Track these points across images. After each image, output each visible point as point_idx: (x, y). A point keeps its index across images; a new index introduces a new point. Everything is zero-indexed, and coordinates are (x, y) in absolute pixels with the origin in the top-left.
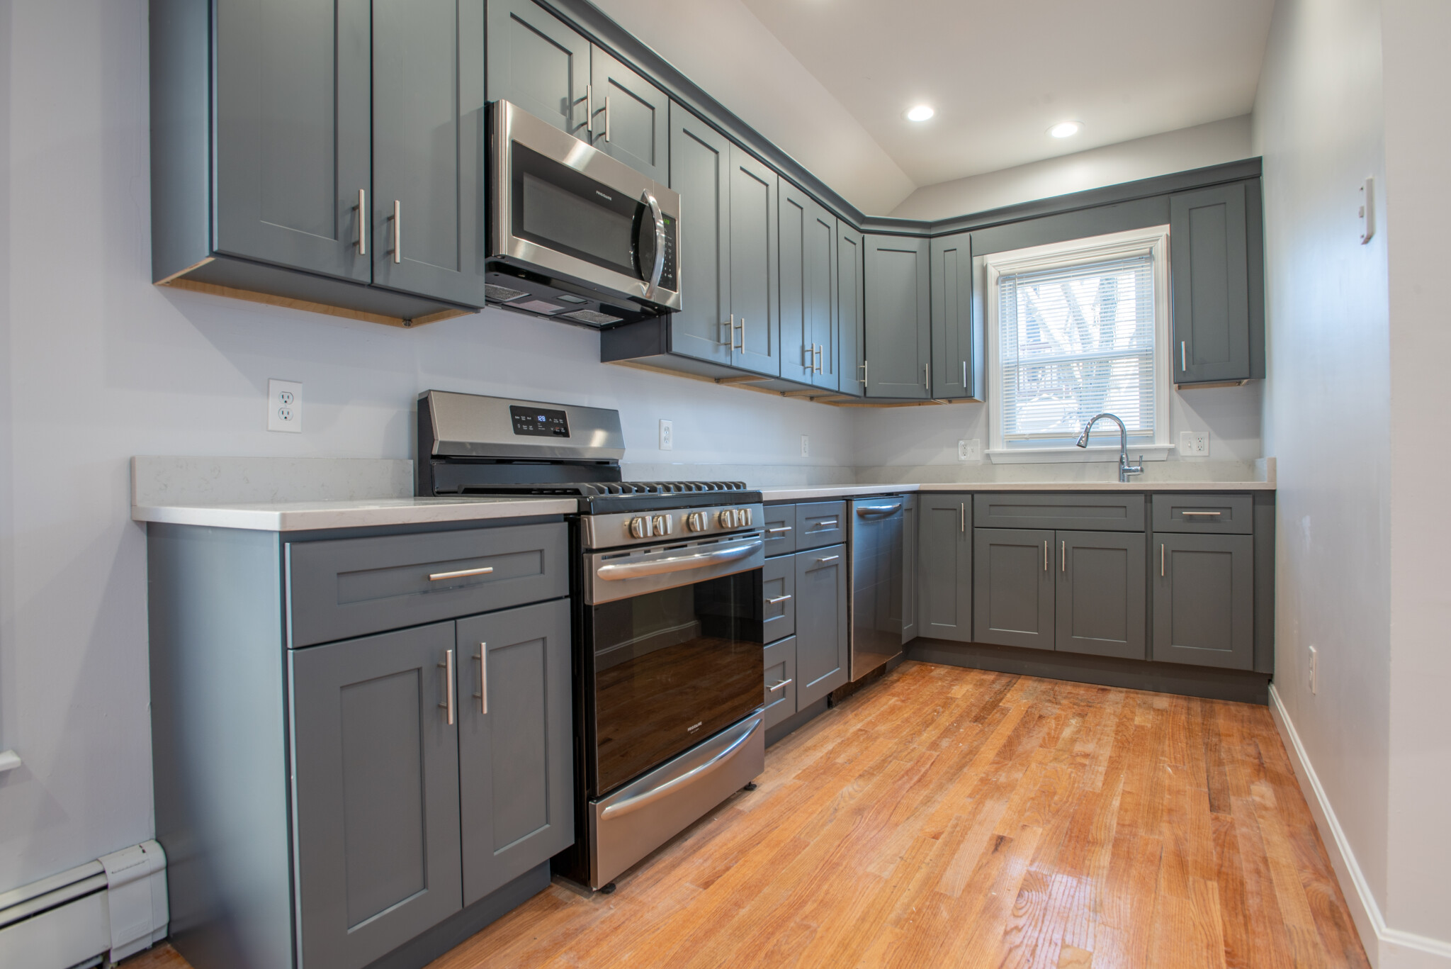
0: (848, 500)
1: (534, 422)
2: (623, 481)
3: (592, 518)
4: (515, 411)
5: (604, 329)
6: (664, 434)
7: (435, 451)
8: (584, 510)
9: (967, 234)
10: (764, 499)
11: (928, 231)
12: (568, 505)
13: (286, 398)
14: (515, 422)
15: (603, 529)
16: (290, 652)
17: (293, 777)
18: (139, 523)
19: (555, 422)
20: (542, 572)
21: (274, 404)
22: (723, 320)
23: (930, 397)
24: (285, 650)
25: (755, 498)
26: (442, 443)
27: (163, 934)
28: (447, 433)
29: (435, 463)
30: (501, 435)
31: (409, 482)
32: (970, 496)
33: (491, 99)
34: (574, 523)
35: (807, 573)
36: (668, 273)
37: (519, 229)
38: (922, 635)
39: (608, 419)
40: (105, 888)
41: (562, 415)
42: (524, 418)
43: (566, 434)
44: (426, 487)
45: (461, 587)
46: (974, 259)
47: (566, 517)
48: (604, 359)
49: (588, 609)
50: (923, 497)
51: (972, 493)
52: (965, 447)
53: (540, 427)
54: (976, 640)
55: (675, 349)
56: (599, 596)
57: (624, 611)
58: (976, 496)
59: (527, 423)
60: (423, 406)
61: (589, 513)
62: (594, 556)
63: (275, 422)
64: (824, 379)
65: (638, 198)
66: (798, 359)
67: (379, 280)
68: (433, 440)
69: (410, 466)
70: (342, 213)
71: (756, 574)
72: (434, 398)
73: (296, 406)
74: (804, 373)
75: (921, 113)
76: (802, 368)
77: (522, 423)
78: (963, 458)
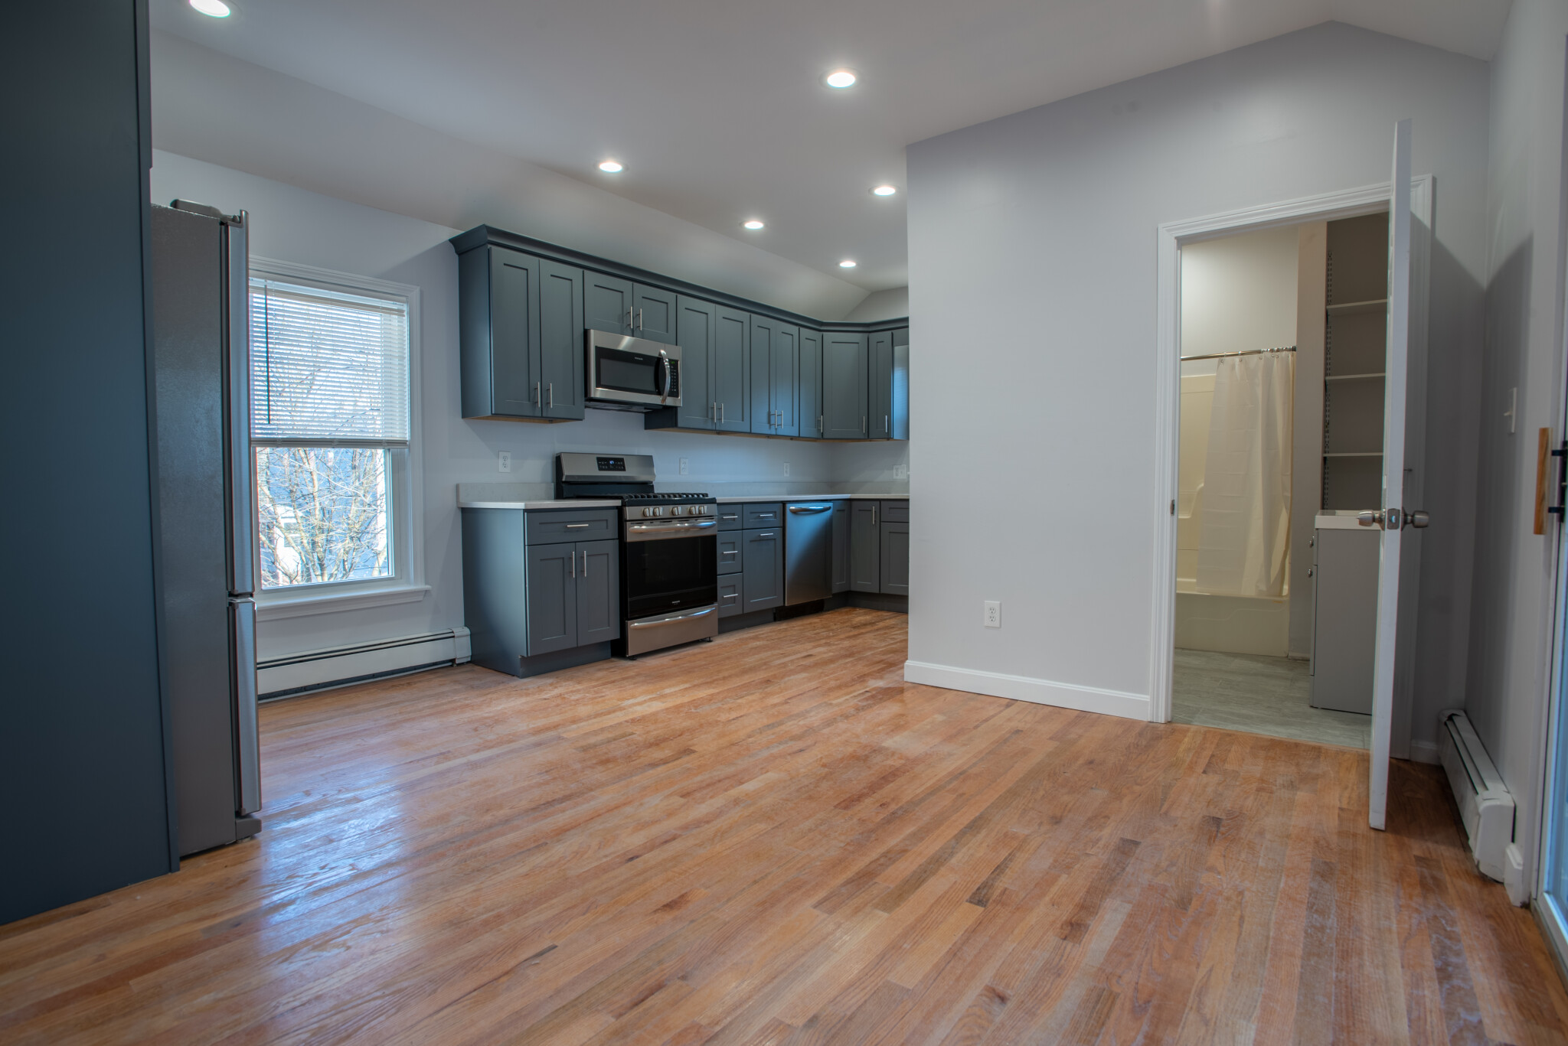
0: (784, 503)
1: (608, 464)
2: (655, 492)
3: (627, 508)
4: (599, 460)
5: (645, 413)
6: (683, 466)
7: (564, 480)
8: (624, 505)
9: (890, 332)
10: (717, 502)
11: (869, 328)
12: (618, 503)
13: (505, 458)
14: (599, 465)
15: (631, 512)
16: (527, 547)
17: (527, 586)
18: (459, 508)
19: (619, 463)
20: (607, 528)
21: (501, 461)
22: (710, 406)
23: (868, 437)
24: (525, 546)
25: (713, 501)
26: (567, 476)
27: (469, 659)
28: (569, 471)
29: (564, 485)
30: (592, 470)
31: (552, 493)
32: (878, 502)
33: (586, 328)
34: (620, 510)
35: (751, 541)
36: (674, 388)
37: (598, 385)
38: (853, 589)
39: (648, 461)
40: (453, 637)
41: (622, 460)
42: (604, 462)
43: (624, 470)
44: (559, 495)
45: (577, 531)
46: (896, 349)
47: (617, 507)
48: (646, 428)
49: (626, 543)
50: (854, 503)
51: (880, 500)
52: (897, 469)
53: (611, 467)
54: (882, 591)
55: (679, 425)
56: (630, 539)
57: (640, 545)
58: (882, 502)
59: (605, 465)
60: (558, 461)
61: (625, 506)
62: (628, 523)
63: (501, 469)
64: (785, 430)
65: (657, 355)
66: (765, 419)
67: (544, 415)
68: (562, 475)
69: (552, 486)
70: (531, 391)
71: (713, 538)
72: (563, 456)
73: (509, 462)
74: (770, 428)
75: (848, 264)
76: (768, 425)
77: (602, 465)
78: (895, 477)
